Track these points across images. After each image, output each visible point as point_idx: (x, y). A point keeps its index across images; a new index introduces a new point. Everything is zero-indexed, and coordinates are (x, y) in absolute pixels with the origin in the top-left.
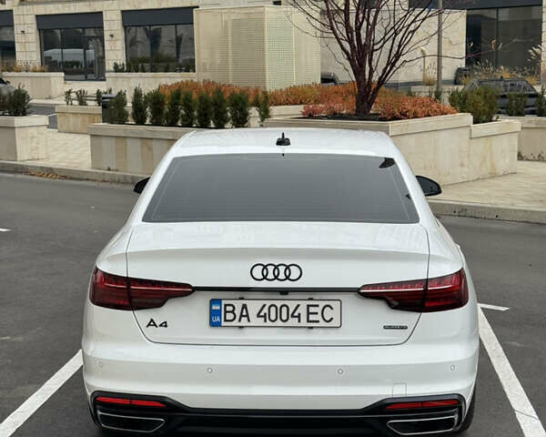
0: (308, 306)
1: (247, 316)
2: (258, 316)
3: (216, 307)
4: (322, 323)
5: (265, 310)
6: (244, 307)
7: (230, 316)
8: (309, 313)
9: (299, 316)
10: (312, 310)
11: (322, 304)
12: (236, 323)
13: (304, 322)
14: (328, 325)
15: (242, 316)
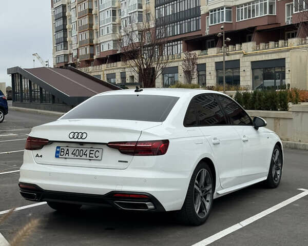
0: (90, 151)
1: (68, 154)
2: (72, 154)
3: (58, 150)
4: (94, 158)
5: (75, 152)
6: (68, 150)
7: (62, 153)
8: (90, 154)
9: (86, 155)
10: (91, 152)
11: (95, 150)
12: (64, 156)
13: (88, 157)
14: (96, 159)
15: (66, 153)
